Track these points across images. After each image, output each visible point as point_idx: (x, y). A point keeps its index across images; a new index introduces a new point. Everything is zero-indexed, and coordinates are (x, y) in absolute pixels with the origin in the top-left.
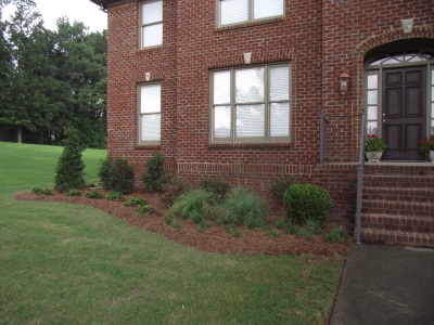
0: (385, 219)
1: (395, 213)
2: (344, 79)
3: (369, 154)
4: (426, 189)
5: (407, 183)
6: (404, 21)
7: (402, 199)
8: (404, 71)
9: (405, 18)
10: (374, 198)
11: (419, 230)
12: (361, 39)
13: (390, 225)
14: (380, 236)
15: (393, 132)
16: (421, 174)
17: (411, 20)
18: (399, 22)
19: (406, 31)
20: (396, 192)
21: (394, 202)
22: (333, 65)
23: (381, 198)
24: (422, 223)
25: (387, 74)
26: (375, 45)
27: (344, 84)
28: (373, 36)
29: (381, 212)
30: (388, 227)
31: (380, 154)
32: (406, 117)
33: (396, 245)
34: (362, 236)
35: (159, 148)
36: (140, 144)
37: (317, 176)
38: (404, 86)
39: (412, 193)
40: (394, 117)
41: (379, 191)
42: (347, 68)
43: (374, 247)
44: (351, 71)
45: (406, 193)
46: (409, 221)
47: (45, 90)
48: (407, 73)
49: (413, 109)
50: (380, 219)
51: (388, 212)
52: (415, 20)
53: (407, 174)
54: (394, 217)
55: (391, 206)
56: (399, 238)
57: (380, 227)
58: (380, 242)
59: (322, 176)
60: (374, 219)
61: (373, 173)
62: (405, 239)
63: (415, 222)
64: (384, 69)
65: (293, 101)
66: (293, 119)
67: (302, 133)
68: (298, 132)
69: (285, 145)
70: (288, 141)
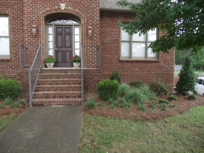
0: (45, 94)
1: (51, 91)
2: (34, 27)
3: (47, 64)
4: (65, 79)
5: (58, 77)
6: (61, 4)
7: (55, 84)
8: (64, 27)
9: (62, 3)
10: (43, 84)
11: (60, 97)
12: (43, 9)
13: (47, 96)
14: (41, 102)
15: (60, 54)
16: (66, 73)
17: (64, 4)
18: (59, 4)
19: (62, 9)
20: (52, 81)
21: (51, 86)
22: (30, 20)
23: (46, 84)
24: (60, 94)
25: (57, 28)
26: (49, 13)
27: (34, 30)
28: (48, 9)
29: (45, 91)
30: (46, 97)
31: (52, 64)
32: (65, 47)
33: (48, 105)
34: (33, 103)
37: (19, 75)
38: (64, 34)
39: (59, 81)
40: (60, 47)
41: (45, 81)
42: (36, 22)
43: (38, 107)
44: (38, 24)
45: (57, 81)
46: (55, 94)
48: (65, 28)
49: (68, 44)
50: (43, 94)
51: (48, 90)
52: (66, 5)
53: (60, 73)
54: (49, 92)
55: (49, 88)
56: (49, 102)
57: (43, 98)
58: (41, 105)
59: (21, 75)
60: (40, 94)
61: (45, 73)
62: (52, 102)
63: (58, 94)
64: (55, 25)
65: (11, 37)
66: (11, 46)
67: (16, 53)
68: (14, 53)
69: (7, 60)
70: (9, 58)
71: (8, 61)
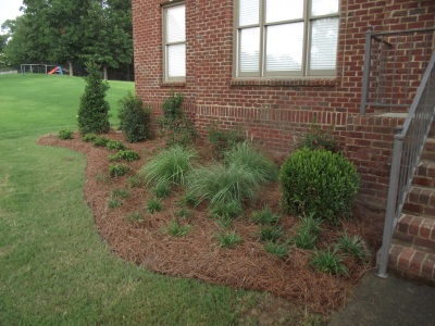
35: (183, 86)
36: (166, 81)
37: (353, 135)
47: (124, 24)
59: (360, 136)
65: (344, 15)
66: (341, 43)
67: (353, 64)
68: (347, 64)
69: (327, 82)
70: (333, 78)
71: (330, 86)
